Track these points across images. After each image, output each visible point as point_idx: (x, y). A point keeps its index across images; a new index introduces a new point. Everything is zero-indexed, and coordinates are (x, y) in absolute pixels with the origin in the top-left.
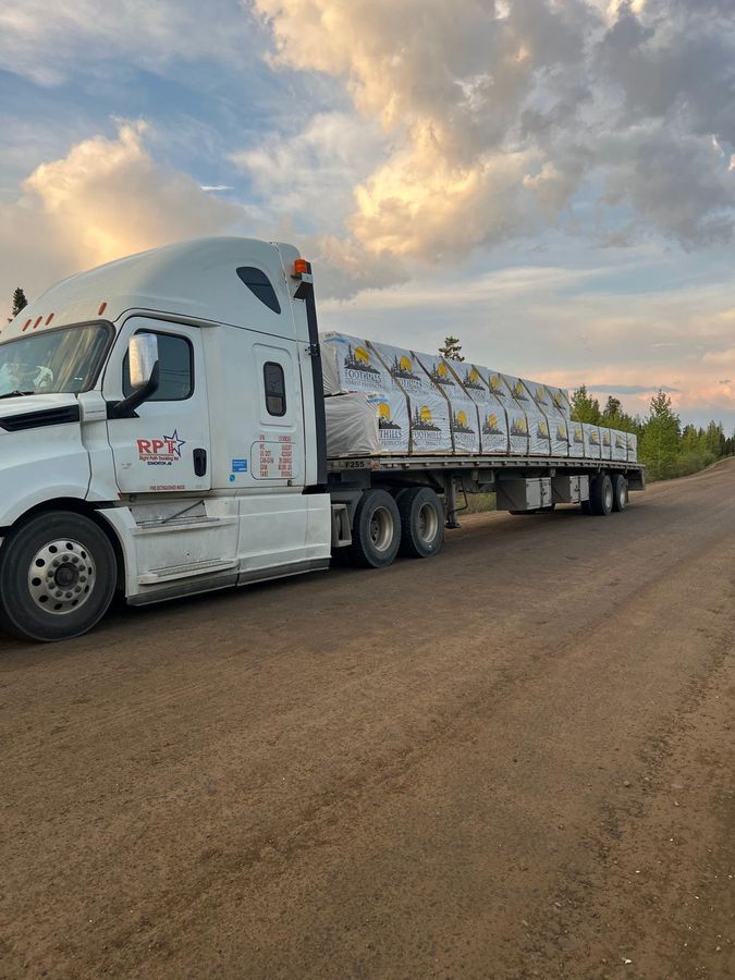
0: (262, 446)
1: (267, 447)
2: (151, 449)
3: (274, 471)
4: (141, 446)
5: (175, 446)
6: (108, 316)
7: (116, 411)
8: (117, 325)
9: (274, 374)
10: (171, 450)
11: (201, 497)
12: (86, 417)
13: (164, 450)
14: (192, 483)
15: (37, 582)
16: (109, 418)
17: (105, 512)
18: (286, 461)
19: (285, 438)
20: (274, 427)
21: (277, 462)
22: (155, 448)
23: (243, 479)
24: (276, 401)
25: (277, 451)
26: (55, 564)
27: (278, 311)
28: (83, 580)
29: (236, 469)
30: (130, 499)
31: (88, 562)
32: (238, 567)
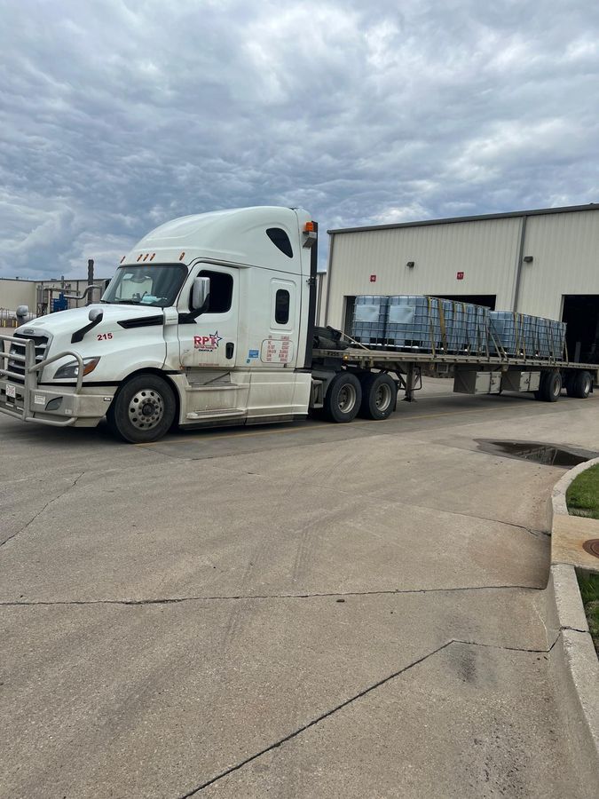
0: (269, 343)
1: (273, 343)
2: (201, 342)
3: (276, 358)
4: (196, 341)
5: (216, 340)
6: (185, 261)
7: (184, 319)
8: (190, 268)
9: (283, 297)
10: (213, 343)
11: (229, 371)
12: (167, 322)
13: (209, 343)
14: (225, 362)
15: (133, 410)
16: (179, 323)
17: (172, 377)
18: (285, 352)
19: (285, 338)
20: (280, 330)
21: (278, 352)
22: (204, 341)
23: (255, 362)
24: (282, 315)
25: (278, 346)
26: (143, 402)
27: (290, 255)
28: (157, 413)
29: (251, 356)
30: (188, 370)
31: (161, 404)
32: (247, 414)
